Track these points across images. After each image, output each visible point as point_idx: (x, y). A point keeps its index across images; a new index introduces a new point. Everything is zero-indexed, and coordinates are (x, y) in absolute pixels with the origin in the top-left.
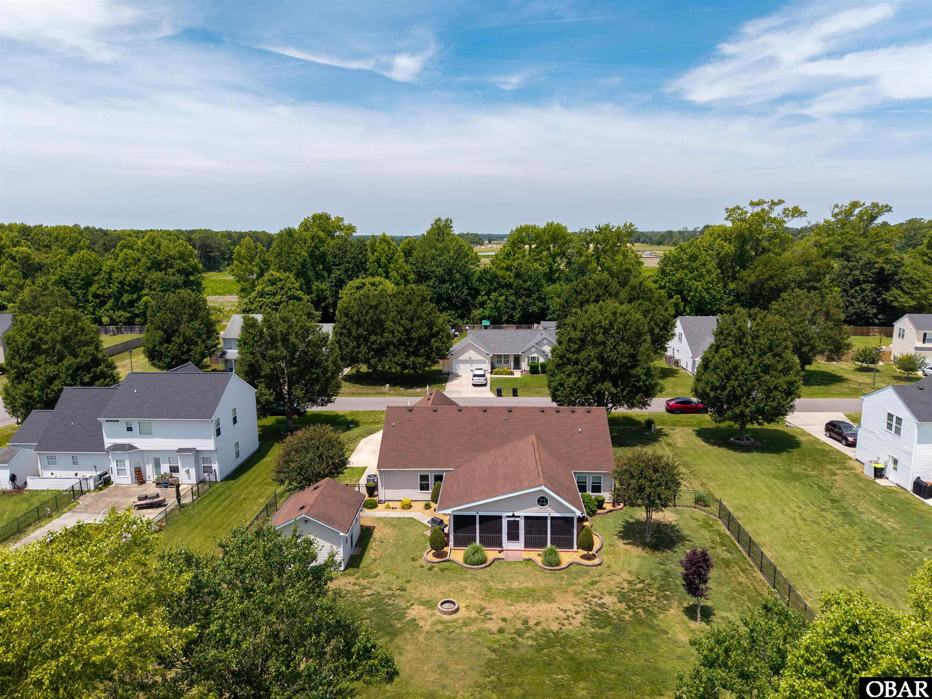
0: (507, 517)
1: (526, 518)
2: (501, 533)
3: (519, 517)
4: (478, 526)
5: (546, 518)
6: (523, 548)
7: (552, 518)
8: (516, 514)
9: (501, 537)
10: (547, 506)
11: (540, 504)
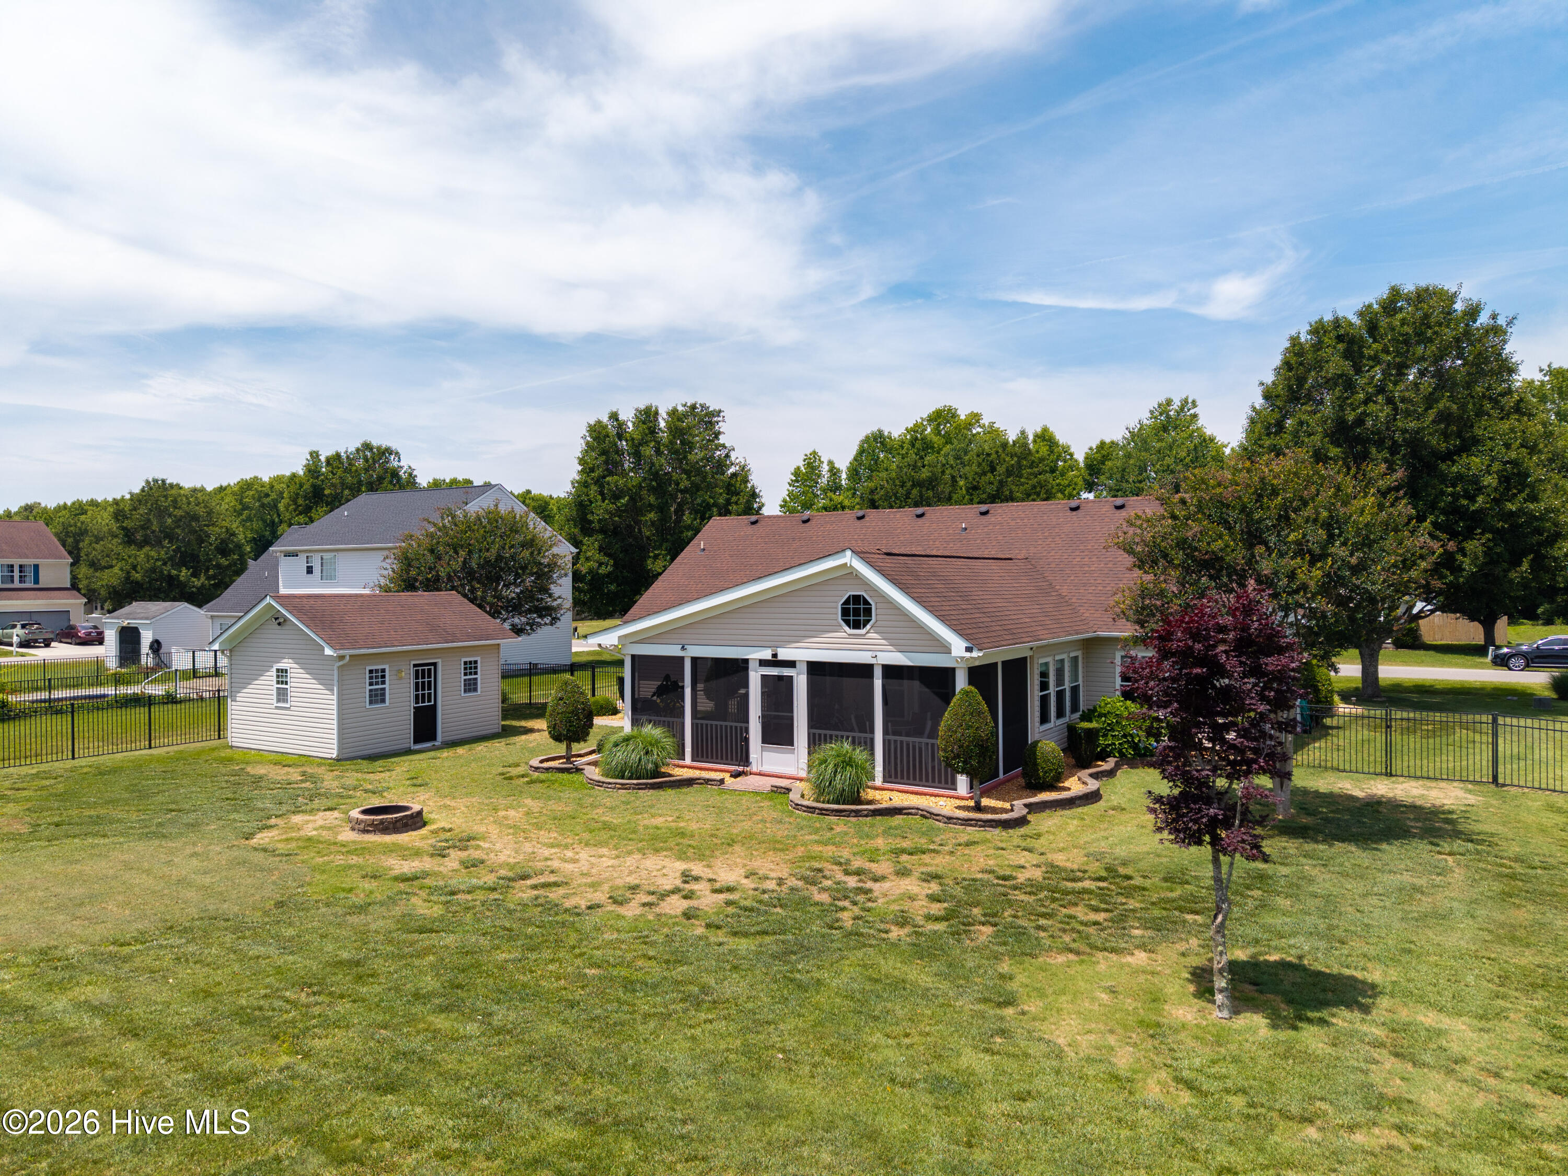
0: (761, 663)
1: (815, 668)
2: (745, 717)
3: (791, 664)
6: (803, 771)
7: (891, 672)
8: (784, 654)
9: (747, 730)
10: (868, 627)
11: (847, 623)
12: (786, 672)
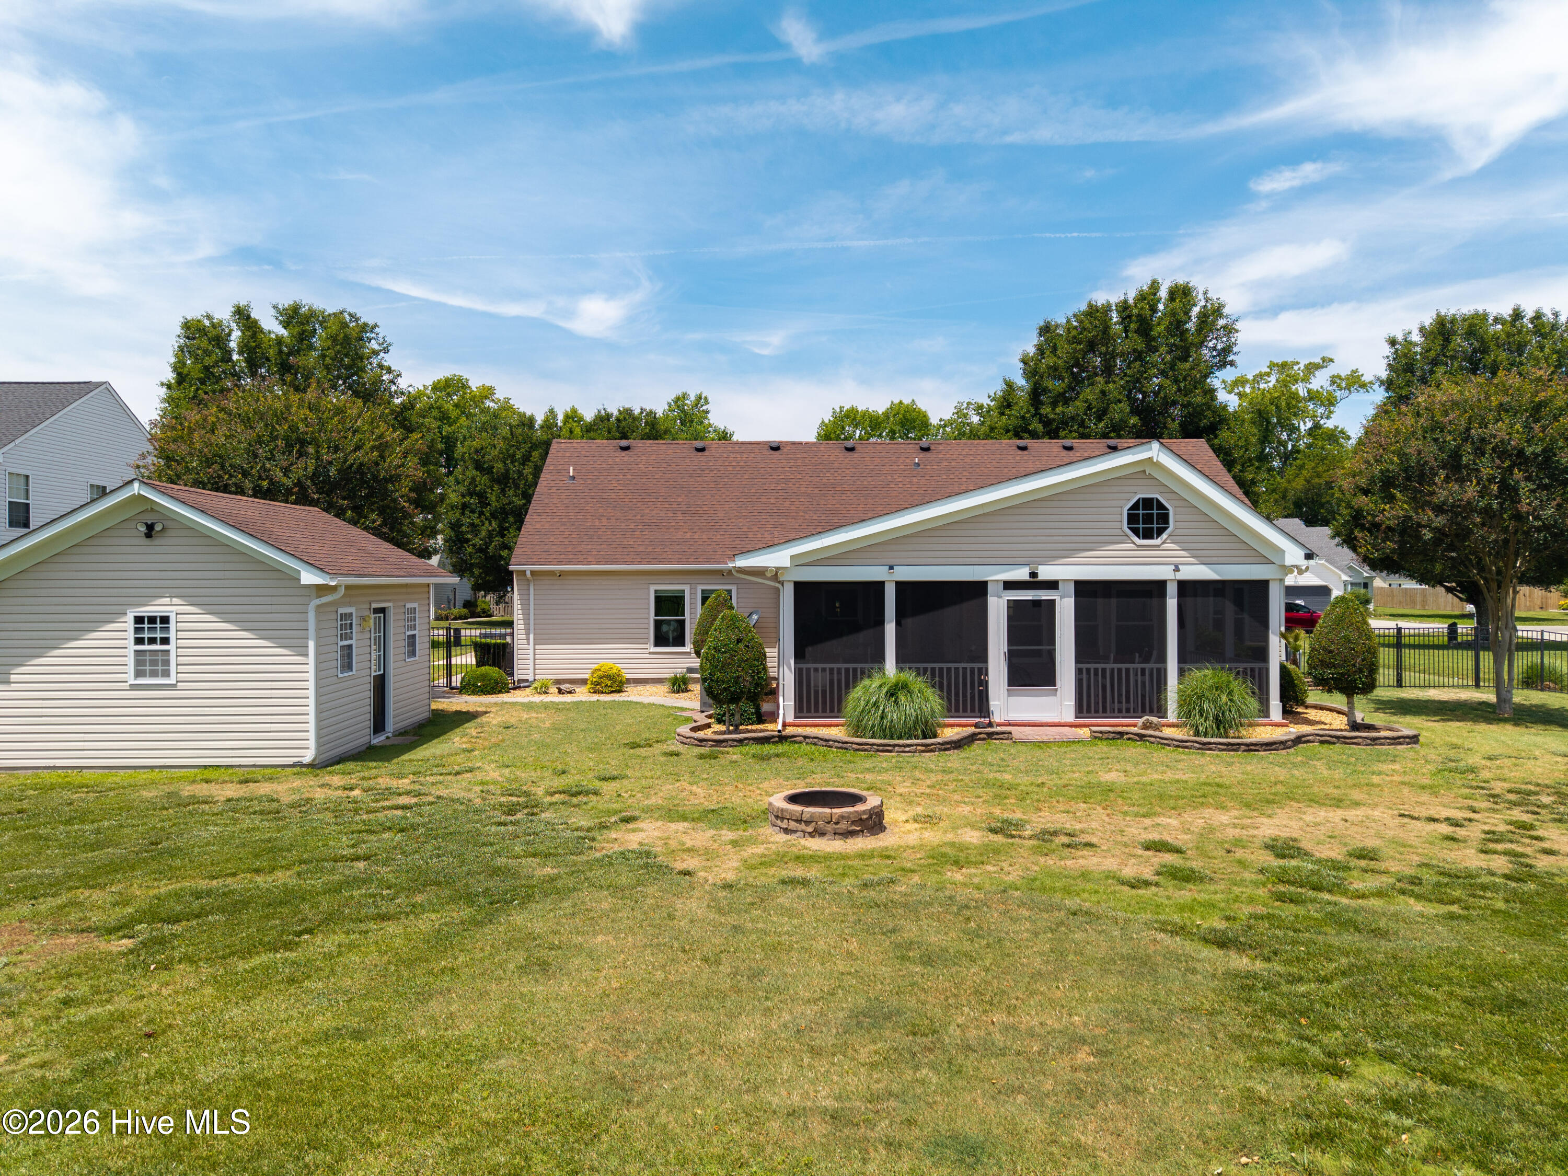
0: (1009, 585)
1: (1084, 589)
2: (982, 656)
3: (1052, 585)
4: (890, 629)
5: (1157, 588)
6: (1069, 715)
7: (1184, 587)
8: (1046, 573)
9: (984, 671)
10: (1164, 536)
11: (1136, 532)
12: (1044, 595)
